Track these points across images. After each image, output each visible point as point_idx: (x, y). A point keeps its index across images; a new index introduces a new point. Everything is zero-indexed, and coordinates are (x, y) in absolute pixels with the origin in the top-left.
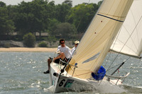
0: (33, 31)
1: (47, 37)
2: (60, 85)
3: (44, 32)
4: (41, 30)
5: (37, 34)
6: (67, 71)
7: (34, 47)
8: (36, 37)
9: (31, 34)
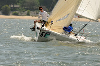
0: (9, 4)
1: (19, 8)
2: (41, 36)
3: (17, 5)
4: (14, 3)
5: (12, 6)
6: (46, 26)
7: (9, 15)
8: (11, 8)
9: (7, 6)
